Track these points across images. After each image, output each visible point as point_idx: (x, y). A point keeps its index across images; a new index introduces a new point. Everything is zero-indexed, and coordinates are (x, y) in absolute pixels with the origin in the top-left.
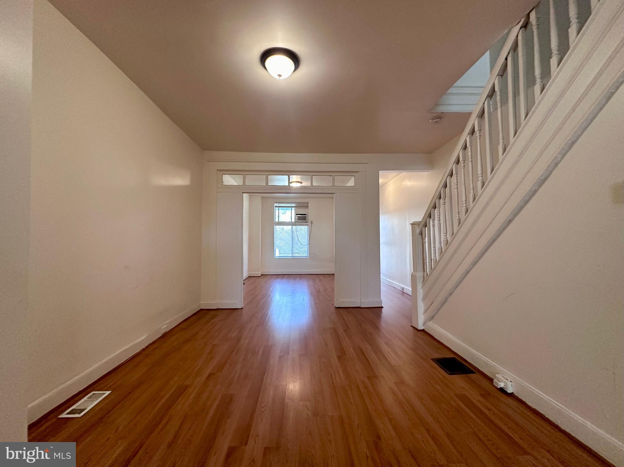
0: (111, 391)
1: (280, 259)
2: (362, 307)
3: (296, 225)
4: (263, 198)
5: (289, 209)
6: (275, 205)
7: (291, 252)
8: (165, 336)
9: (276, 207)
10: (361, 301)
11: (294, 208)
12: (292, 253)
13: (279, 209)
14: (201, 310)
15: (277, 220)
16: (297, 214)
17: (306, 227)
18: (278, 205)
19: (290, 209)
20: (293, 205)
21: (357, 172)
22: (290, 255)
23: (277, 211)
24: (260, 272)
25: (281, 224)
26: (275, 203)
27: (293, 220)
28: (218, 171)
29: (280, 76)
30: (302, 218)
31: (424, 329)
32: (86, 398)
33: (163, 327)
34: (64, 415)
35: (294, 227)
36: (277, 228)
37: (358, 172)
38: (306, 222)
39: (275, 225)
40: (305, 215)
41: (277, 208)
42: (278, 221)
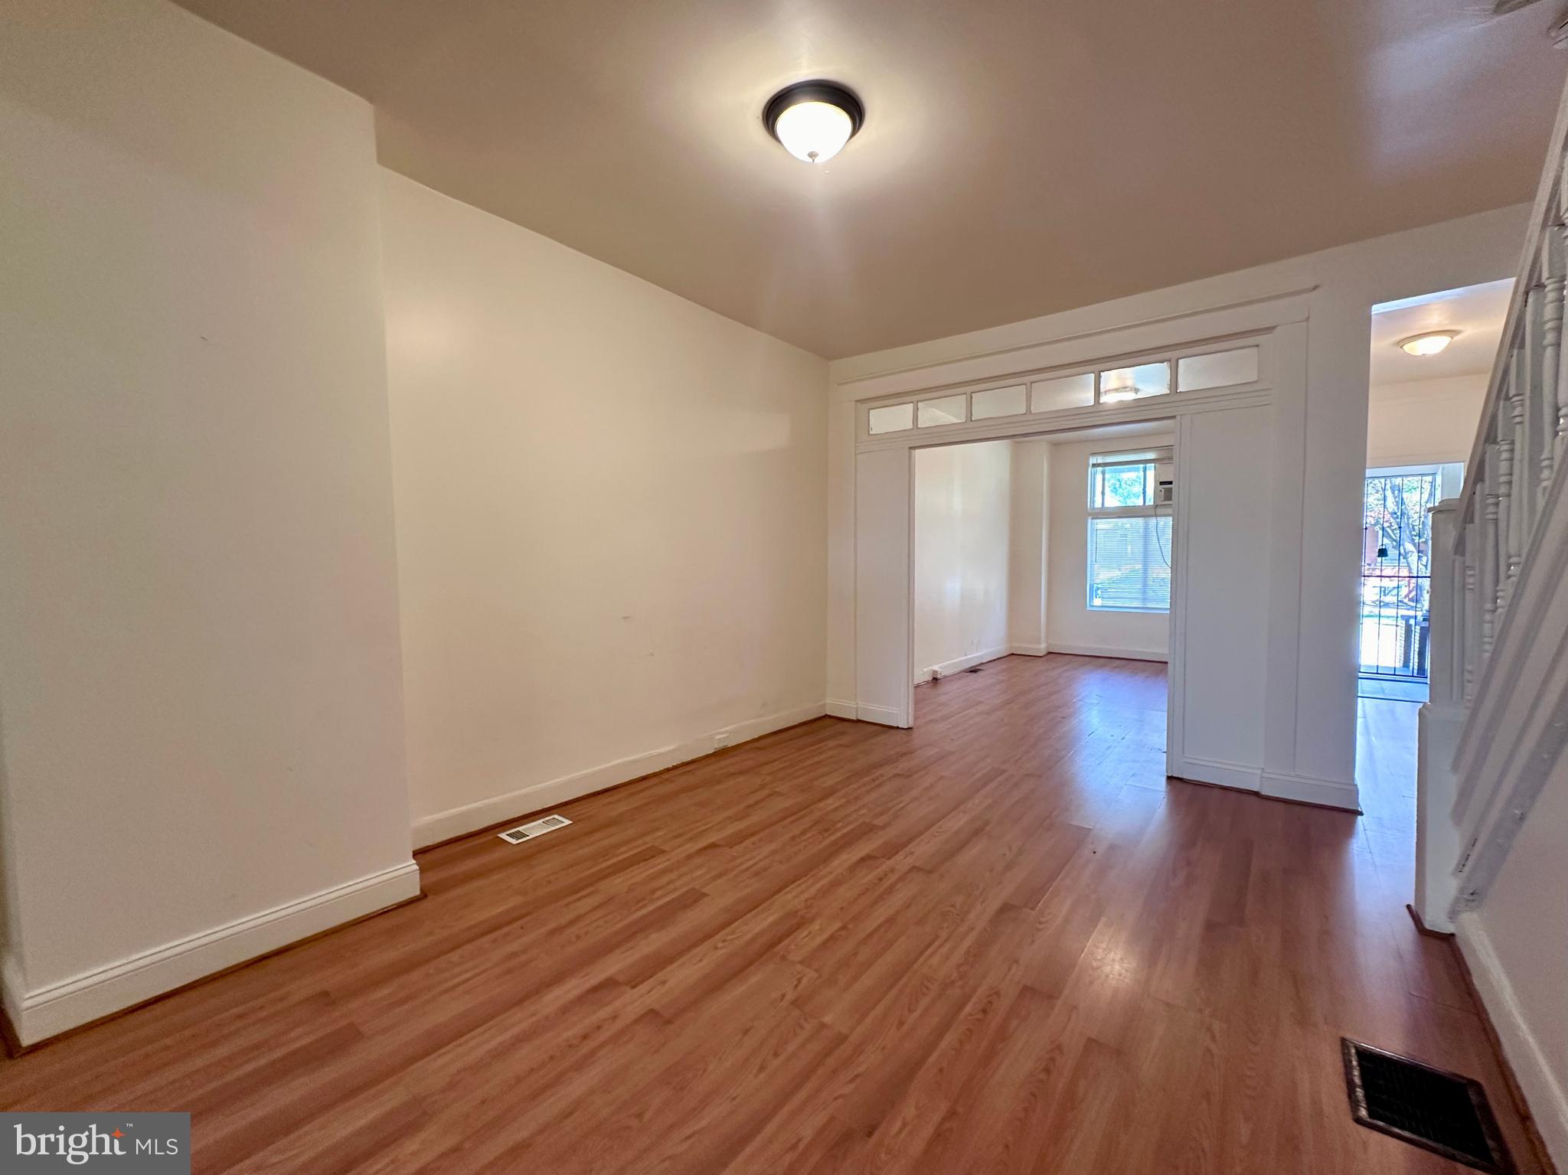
0: (571, 822)
1: (1102, 613)
2: (1265, 792)
3: (1156, 516)
4: (1056, 445)
5: (1139, 468)
6: (1093, 460)
7: (1139, 596)
8: (722, 753)
9: (1094, 465)
10: (1264, 775)
11: (1153, 465)
12: (1145, 600)
13: (1103, 473)
14: (827, 716)
15: (1098, 504)
16: (1162, 483)
18: (1100, 460)
19: (1141, 470)
20: (1151, 456)
21: (1270, 329)
22: (1137, 603)
23: (1099, 477)
24: (1044, 646)
26: (1094, 454)
27: (1150, 502)
28: (858, 403)
29: (812, 155)
30: (1166, 495)
31: (1452, 935)
32: (540, 821)
33: (718, 737)
34: (503, 836)
35: (1153, 521)
37: (1274, 327)
39: (1093, 519)
41: (1100, 469)
42: (1100, 506)
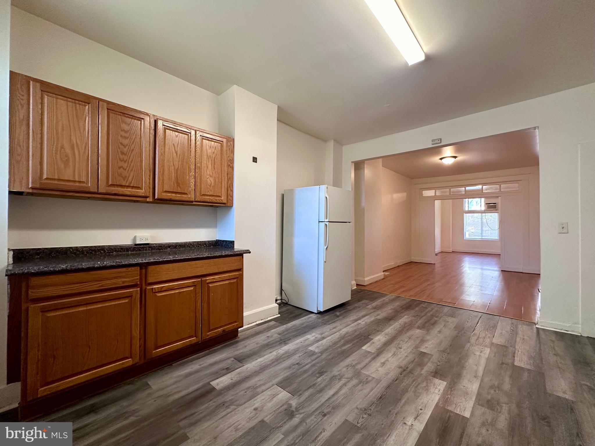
1: (470, 240)
3: (485, 213)
7: (480, 235)
11: (483, 198)
12: (482, 236)
16: (486, 204)
17: (496, 214)
19: (480, 199)
21: (521, 180)
22: (480, 237)
24: (451, 249)
25: (471, 212)
27: (483, 209)
28: (420, 189)
30: (491, 207)
36: (465, 215)
38: (496, 210)
40: (495, 203)
42: (468, 210)
